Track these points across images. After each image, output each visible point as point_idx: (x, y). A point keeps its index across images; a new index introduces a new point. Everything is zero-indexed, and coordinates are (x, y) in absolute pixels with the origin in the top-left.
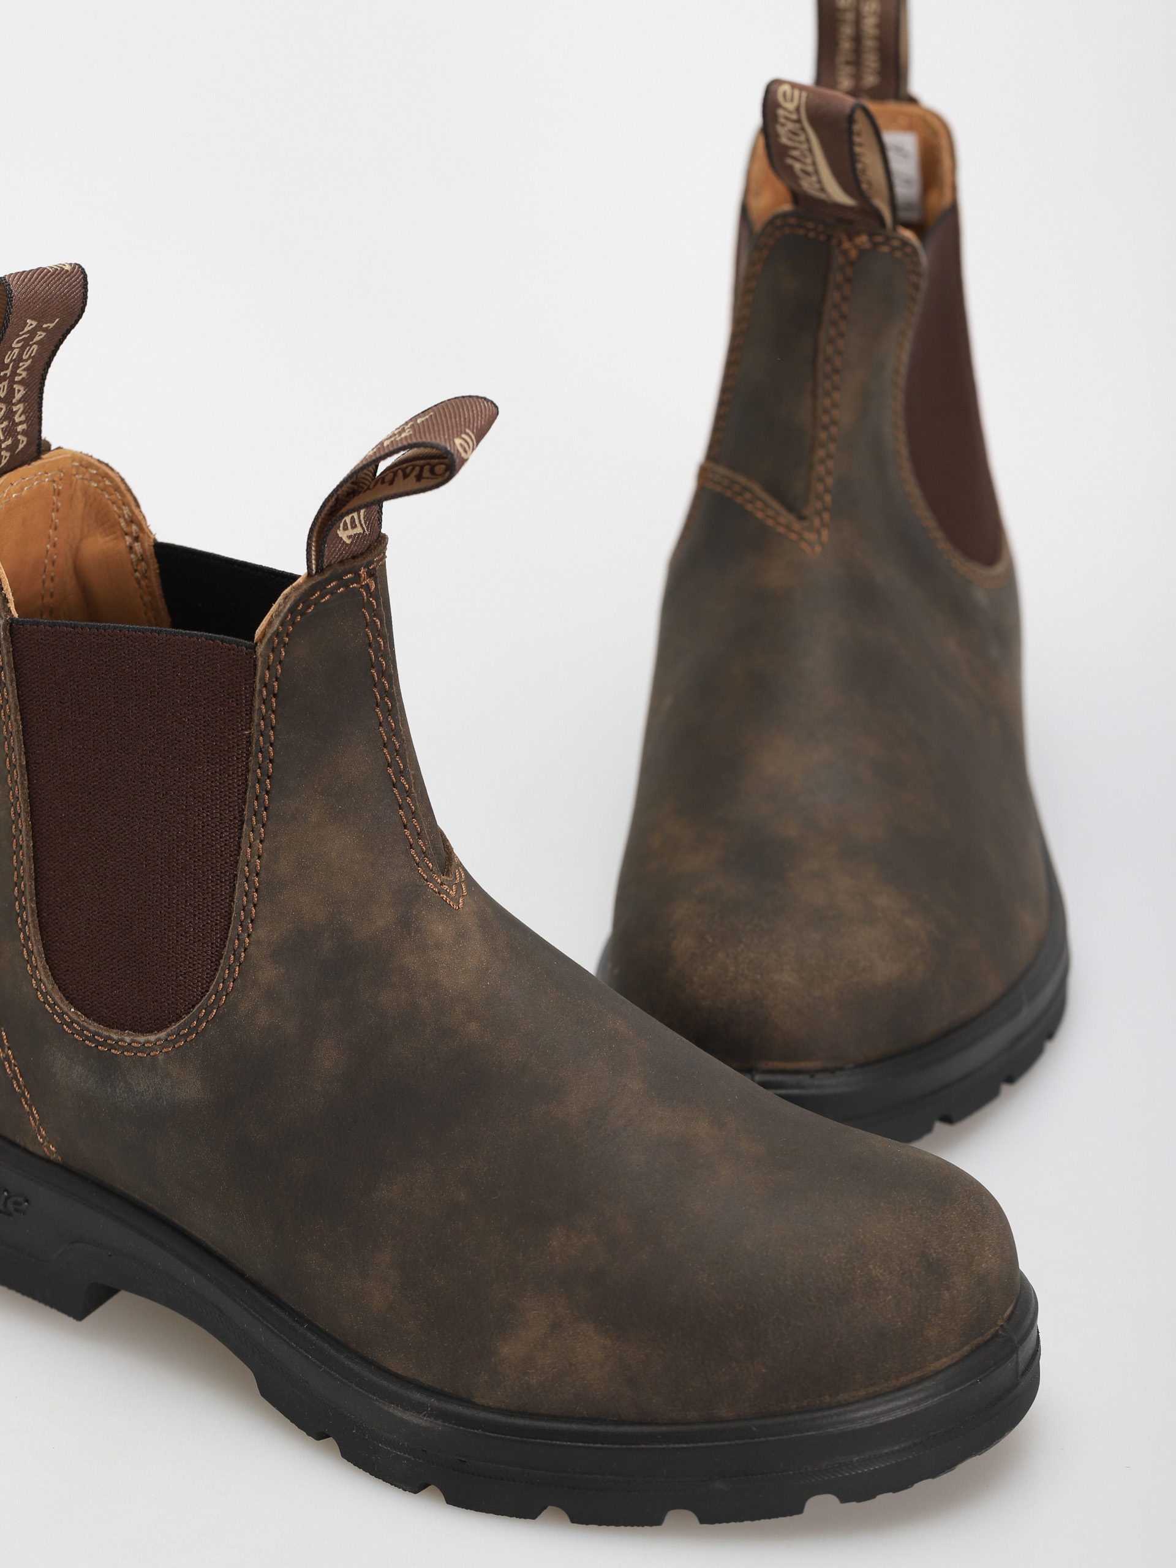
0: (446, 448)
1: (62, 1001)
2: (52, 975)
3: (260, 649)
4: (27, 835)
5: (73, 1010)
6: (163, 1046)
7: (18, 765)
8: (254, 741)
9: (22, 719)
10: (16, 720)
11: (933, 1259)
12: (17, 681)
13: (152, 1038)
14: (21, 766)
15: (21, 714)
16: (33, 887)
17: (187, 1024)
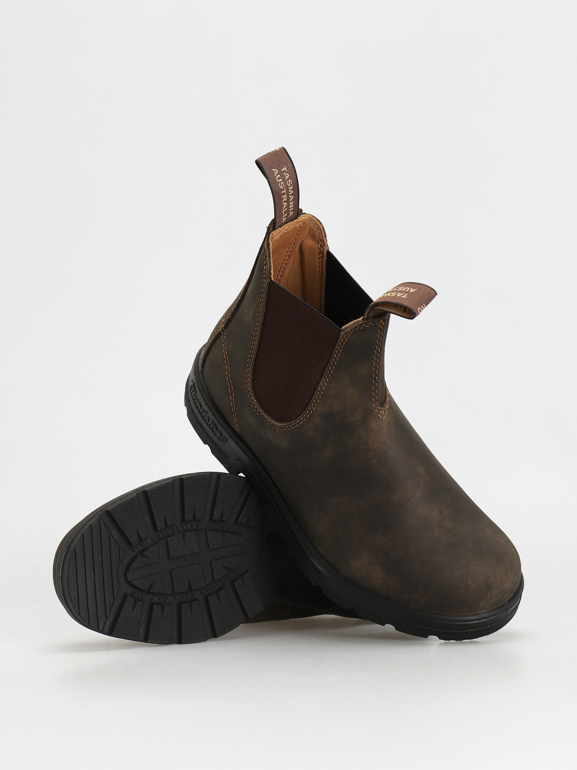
0: (414, 310)
1: (253, 396)
2: (253, 386)
3: (342, 333)
4: (257, 342)
5: (256, 401)
6: (279, 428)
7: (260, 322)
8: (333, 356)
9: (265, 309)
10: (264, 309)
11: (489, 583)
12: (267, 298)
13: (277, 424)
14: (261, 322)
15: (266, 308)
16: (255, 358)
17: (288, 425)
